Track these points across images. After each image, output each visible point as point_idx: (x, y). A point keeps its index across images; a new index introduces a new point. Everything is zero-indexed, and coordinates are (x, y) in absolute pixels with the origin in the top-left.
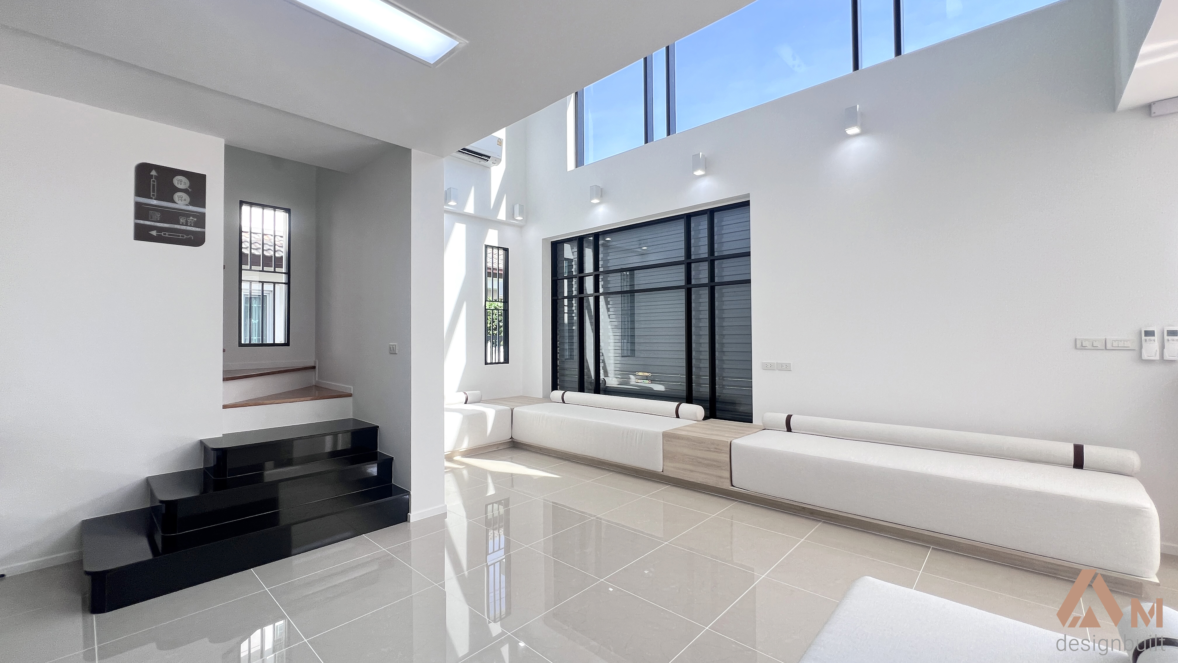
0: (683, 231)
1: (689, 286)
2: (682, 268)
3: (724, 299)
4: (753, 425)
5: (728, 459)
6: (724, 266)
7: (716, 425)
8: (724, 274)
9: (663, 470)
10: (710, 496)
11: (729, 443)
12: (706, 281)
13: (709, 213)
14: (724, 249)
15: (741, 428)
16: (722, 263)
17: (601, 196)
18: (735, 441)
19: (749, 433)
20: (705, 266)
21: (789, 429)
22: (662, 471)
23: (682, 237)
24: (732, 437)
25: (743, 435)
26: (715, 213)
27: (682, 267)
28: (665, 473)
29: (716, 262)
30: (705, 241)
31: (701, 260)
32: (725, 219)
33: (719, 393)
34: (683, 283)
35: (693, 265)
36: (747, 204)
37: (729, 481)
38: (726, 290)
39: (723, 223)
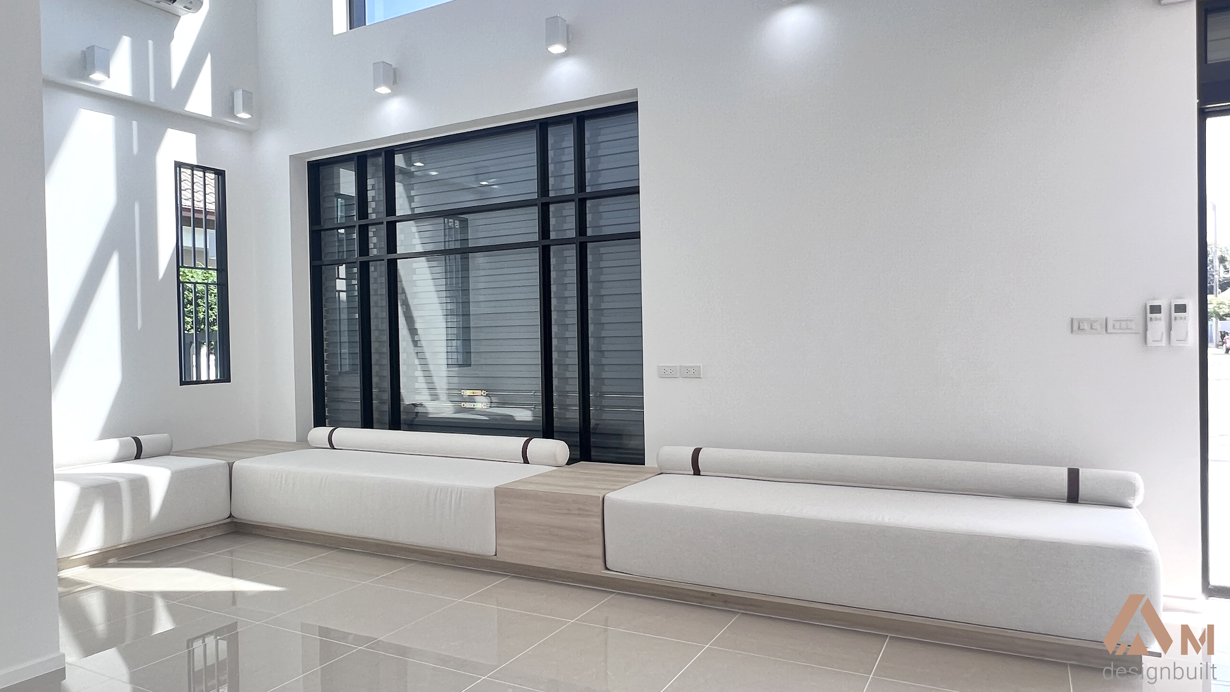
0: (534, 149)
1: (546, 242)
2: (534, 213)
3: (603, 264)
4: (644, 468)
5: (600, 526)
6: (601, 209)
7: (587, 471)
8: (602, 223)
9: (496, 552)
10: (569, 589)
11: (601, 500)
12: (572, 234)
13: (575, 120)
14: (601, 181)
15: (624, 474)
16: (600, 205)
17: (395, 82)
18: (611, 496)
19: (636, 480)
20: (570, 209)
21: (697, 472)
22: (494, 554)
23: (533, 160)
24: (605, 489)
25: (625, 484)
26: (586, 122)
27: (533, 211)
28: (500, 558)
29: (589, 203)
30: (570, 168)
31: (563, 199)
32: (602, 132)
33: (595, 419)
34: (535, 238)
35: (552, 208)
36: (631, 108)
37: (601, 561)
38: (605, 249)
39: (600, 139)
